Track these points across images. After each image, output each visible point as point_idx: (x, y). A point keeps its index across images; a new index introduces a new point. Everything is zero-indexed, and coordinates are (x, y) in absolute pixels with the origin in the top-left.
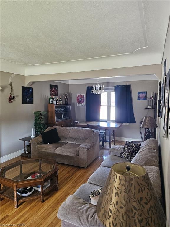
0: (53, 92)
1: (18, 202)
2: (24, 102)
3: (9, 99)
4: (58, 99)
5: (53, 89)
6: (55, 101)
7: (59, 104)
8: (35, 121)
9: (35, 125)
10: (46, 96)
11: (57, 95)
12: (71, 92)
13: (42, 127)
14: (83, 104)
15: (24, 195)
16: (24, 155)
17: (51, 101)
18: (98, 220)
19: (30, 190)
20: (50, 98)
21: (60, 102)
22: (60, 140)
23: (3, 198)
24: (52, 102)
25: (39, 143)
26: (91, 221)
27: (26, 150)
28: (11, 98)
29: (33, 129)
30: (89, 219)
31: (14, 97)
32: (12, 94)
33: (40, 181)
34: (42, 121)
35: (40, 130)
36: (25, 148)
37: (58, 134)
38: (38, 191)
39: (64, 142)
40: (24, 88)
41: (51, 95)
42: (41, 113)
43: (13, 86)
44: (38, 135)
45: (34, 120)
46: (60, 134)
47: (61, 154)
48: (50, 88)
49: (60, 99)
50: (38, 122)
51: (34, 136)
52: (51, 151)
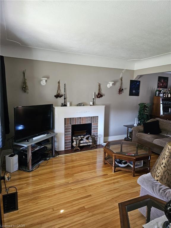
0: (161, 84)
1: (115, 169)
2: (131, 94)
3: (119, 91)
4: (166, 91)
5: (162, 81)
6: (162, 93)
7: (166, 97)
8: (139, 112)
9: (139, 115)
10: (153, 89)
11: (166, 87)
13: (145, 118)
15: (120, 165)
16: (126, 139)
17: (157, 93)
18: (167, 194)
19: (125, 163)
20: (157, 91)
21: (168, 95)
22: (161, 132)
23: (107, 163)
24: (159, 94)
25: (140, 132)
26: (162, 193)
27: (129, 135)
28: (121, 91)
29: (136, 118)
30: (160, 191)
31: (123, 89)
32: (121, 87)
33: (133, 159)
34: (146, 112)
35: (143, 121)
36: (128, 133)
37: (160, 126)
38: (131, 167)
39: (165, 135)
40: (132, 82)
41: (158, 87)
42: (146, 105)
43: (123, 80)
44: (140, 125)
45: (139, 110)
46: (161, 126)
47: (159, 145)
48: (159, 81)
49: (169, 91)
50: (142, 113)
51: (137, 125)
52: (150, 141)
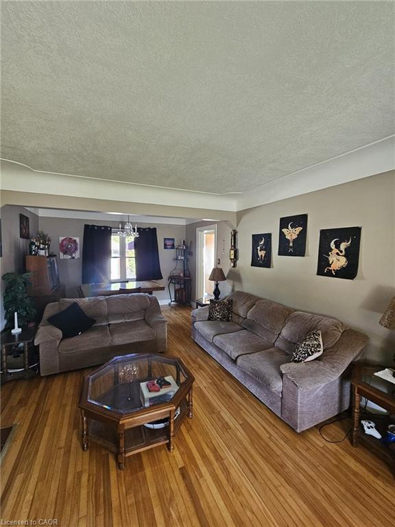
0: (24, 231)
5: (25, 224)
10: (16, 239)
11: (28, 236)
12: (45, 233)
14: (74, 255)
29: (16, 314)
41: (21, 236)
48: (21, 222)
51: (20, 330)
